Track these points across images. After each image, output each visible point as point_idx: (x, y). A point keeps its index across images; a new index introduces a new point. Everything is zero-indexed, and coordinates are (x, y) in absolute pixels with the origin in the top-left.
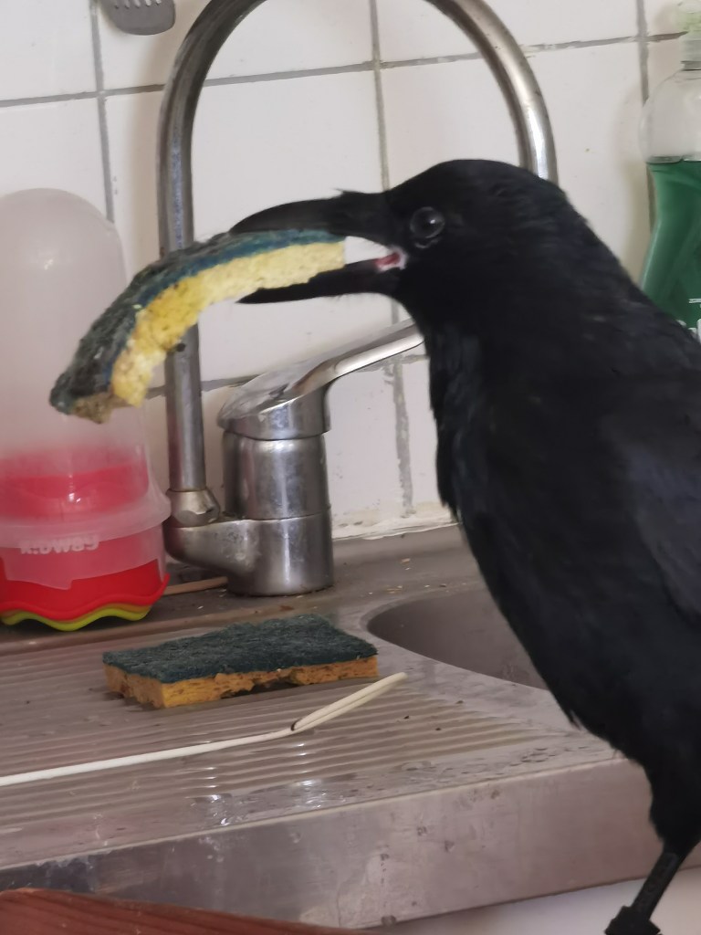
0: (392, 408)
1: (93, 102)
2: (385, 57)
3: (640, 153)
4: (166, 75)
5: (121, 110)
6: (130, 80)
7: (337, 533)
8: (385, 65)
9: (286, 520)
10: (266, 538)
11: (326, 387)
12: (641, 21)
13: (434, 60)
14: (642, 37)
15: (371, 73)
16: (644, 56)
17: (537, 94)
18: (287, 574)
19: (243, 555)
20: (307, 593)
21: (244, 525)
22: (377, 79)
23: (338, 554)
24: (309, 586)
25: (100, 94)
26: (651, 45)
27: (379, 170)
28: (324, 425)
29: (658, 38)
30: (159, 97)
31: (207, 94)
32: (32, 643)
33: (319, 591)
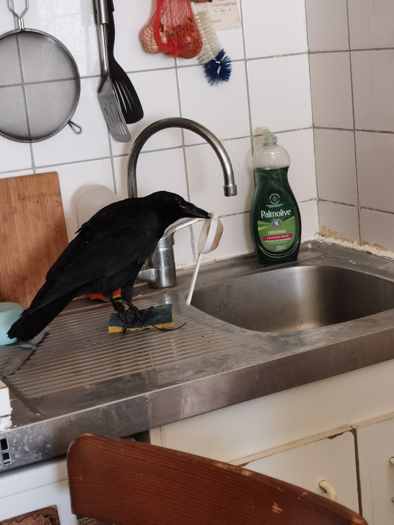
0: (190, 235)
1: (110, 159)
2: (186, 144)
3: (252, 167)
4: (130, 152)
5: (117, 161)
6: (120, 153)
7: (177, 268)
8: (186, 146)
9: (163, 269)
10: (158, 273)
11: (173, 234)
12: (251, 132)
13: (199, 144)
14: (252, 136)
15: (182, 148)
16: (252, 141)
17: (228, 159)
18: (165, 282)
19: (153, 278)
20: (170, 287)
21: (153, 270)
22: (184, 150)
23: (177, 274)
24: (170, 285)
25: (112, 157)
26: (254, 138)
27: (185, 174)
28: (173, 243)
29: (256, 136)
30: (128, 157)
31: (140, 156)
32: (98, 305)
33: (173, 286)
